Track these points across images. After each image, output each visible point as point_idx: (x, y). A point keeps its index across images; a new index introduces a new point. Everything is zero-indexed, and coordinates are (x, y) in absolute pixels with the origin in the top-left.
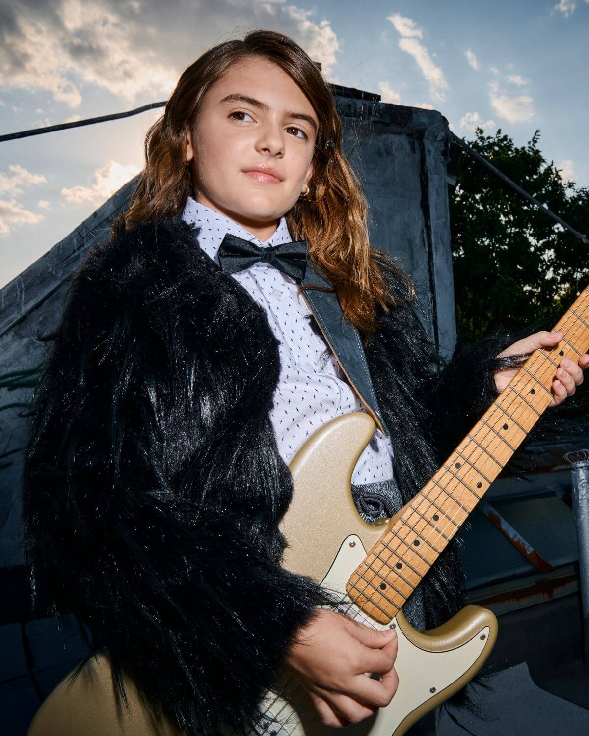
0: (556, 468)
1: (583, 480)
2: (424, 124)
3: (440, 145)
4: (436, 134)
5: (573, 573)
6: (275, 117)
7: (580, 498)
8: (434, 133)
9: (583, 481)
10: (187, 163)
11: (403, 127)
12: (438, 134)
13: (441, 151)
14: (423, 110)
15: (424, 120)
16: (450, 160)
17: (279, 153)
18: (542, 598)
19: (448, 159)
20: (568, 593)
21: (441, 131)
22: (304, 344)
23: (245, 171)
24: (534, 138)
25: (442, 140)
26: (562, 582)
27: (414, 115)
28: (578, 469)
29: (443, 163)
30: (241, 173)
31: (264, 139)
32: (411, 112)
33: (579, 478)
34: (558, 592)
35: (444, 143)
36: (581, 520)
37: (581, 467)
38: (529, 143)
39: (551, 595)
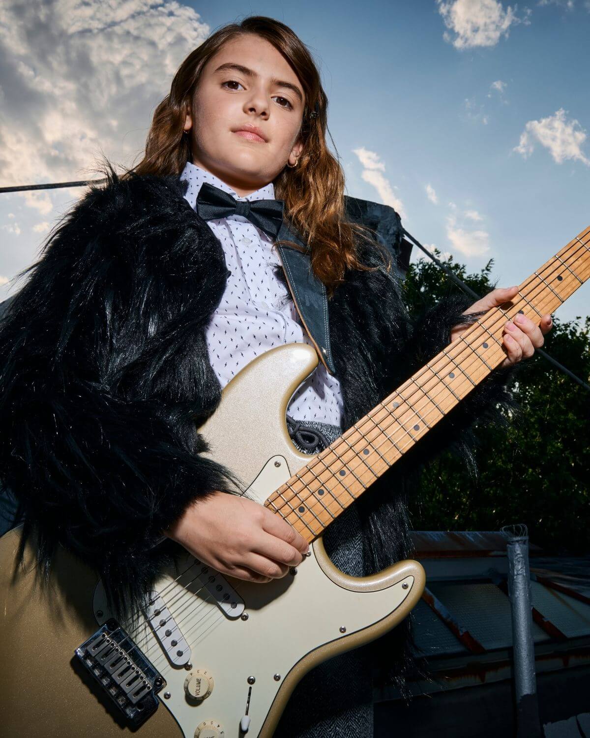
0: (493, 553)
1: (519, 554)
2: (377, 217)
3: (391, 238)
4: (388, 228)
5: (508, 659)
6: (263, 82)
7: (515, 573)
8: (387, 226)
9: (519, 556)
10: (187, 131)
11: (357, 218)
12: (391, 228)
13: (392, 244)
14: (378, 204)
15: (377, 213)
16: (400, 252)
17: (264, 114)
18: (472, 681)
19: (398, 252)
20: (501, 679)
21: (394, 226)
22: (264, 287)
23: (234, 131)
24: (488, 266)
25: (393, 234)
26: (495, 667)
27: (368, 208)
28: (514, 543)
29: (394, 256)
30: (230, 132)
31: (251, 100)
32: (366, 205)
33: (515, 552)
34: (490, 677)
35: (396, 237)
36: (516, 596)
37: (517, 541)
38: (483, 271)
39: (483, 679)
